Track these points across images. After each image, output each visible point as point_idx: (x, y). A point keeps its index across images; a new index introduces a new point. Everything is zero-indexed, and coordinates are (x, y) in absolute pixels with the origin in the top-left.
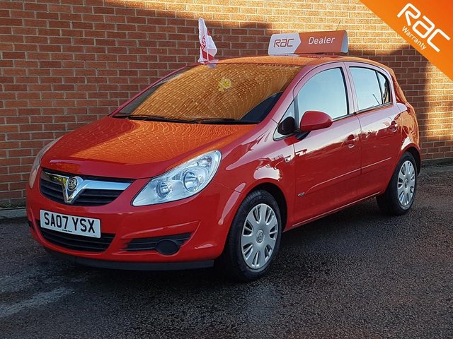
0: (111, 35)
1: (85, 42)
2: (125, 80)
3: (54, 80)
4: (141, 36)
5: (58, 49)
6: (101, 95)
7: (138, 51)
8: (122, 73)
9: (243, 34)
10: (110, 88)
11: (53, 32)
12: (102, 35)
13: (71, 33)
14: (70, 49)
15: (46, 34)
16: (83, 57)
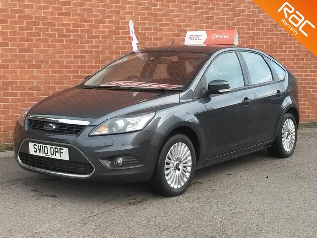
0: (68, 31)
1: (50, 35)
2: (77, 62)
3: (28, 61)
4: (88, 31)
5: (31, 40)
6: (60, 72)
7: (86, 42)
8: (75, 57)
9: (160, 31)
10: (66, 67)
11: (28, 29)
12: (62, 30)
13: (40, 29)
14: (40, 40)
15: (24, 30)
16: (49, 46)
